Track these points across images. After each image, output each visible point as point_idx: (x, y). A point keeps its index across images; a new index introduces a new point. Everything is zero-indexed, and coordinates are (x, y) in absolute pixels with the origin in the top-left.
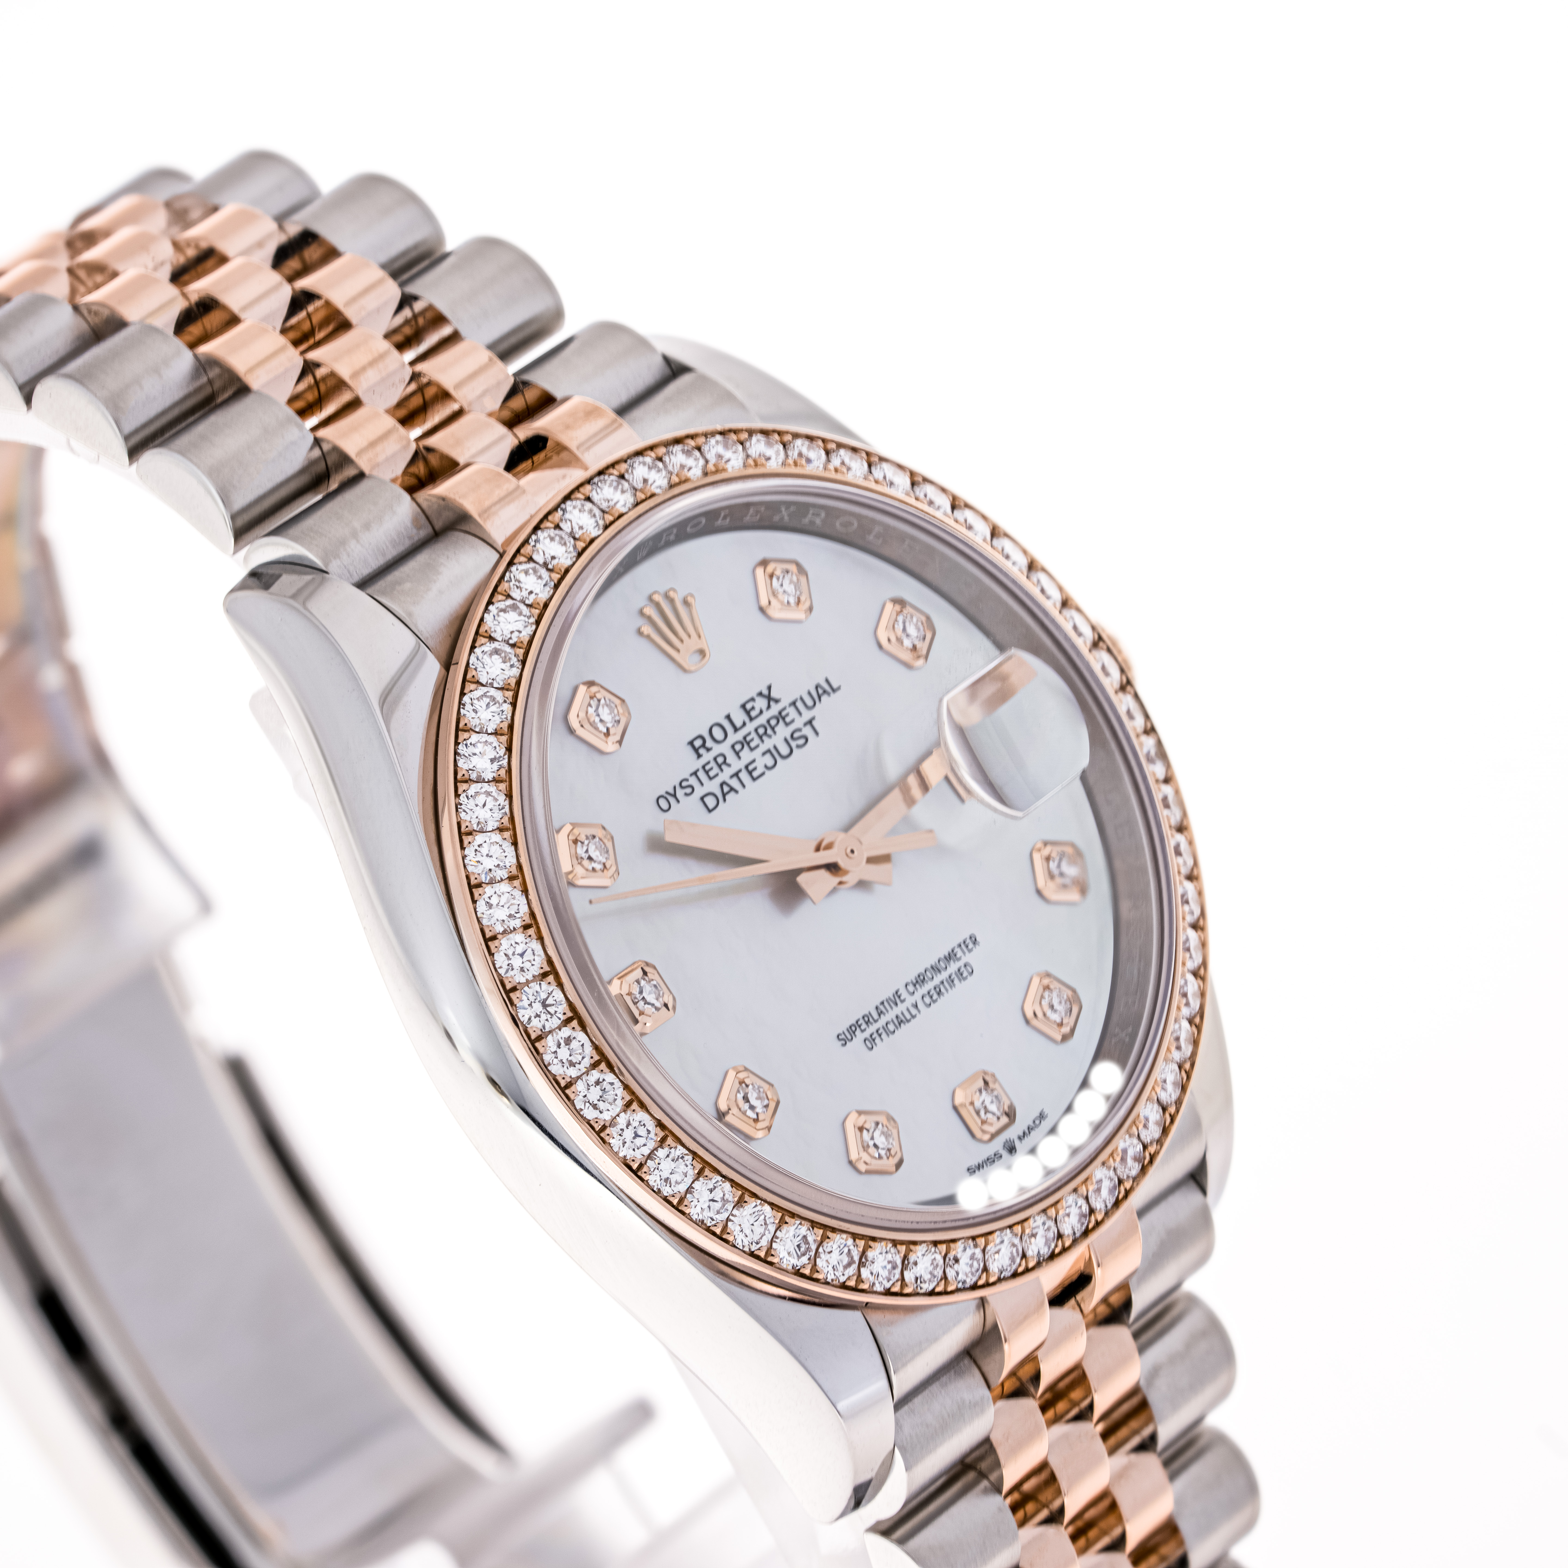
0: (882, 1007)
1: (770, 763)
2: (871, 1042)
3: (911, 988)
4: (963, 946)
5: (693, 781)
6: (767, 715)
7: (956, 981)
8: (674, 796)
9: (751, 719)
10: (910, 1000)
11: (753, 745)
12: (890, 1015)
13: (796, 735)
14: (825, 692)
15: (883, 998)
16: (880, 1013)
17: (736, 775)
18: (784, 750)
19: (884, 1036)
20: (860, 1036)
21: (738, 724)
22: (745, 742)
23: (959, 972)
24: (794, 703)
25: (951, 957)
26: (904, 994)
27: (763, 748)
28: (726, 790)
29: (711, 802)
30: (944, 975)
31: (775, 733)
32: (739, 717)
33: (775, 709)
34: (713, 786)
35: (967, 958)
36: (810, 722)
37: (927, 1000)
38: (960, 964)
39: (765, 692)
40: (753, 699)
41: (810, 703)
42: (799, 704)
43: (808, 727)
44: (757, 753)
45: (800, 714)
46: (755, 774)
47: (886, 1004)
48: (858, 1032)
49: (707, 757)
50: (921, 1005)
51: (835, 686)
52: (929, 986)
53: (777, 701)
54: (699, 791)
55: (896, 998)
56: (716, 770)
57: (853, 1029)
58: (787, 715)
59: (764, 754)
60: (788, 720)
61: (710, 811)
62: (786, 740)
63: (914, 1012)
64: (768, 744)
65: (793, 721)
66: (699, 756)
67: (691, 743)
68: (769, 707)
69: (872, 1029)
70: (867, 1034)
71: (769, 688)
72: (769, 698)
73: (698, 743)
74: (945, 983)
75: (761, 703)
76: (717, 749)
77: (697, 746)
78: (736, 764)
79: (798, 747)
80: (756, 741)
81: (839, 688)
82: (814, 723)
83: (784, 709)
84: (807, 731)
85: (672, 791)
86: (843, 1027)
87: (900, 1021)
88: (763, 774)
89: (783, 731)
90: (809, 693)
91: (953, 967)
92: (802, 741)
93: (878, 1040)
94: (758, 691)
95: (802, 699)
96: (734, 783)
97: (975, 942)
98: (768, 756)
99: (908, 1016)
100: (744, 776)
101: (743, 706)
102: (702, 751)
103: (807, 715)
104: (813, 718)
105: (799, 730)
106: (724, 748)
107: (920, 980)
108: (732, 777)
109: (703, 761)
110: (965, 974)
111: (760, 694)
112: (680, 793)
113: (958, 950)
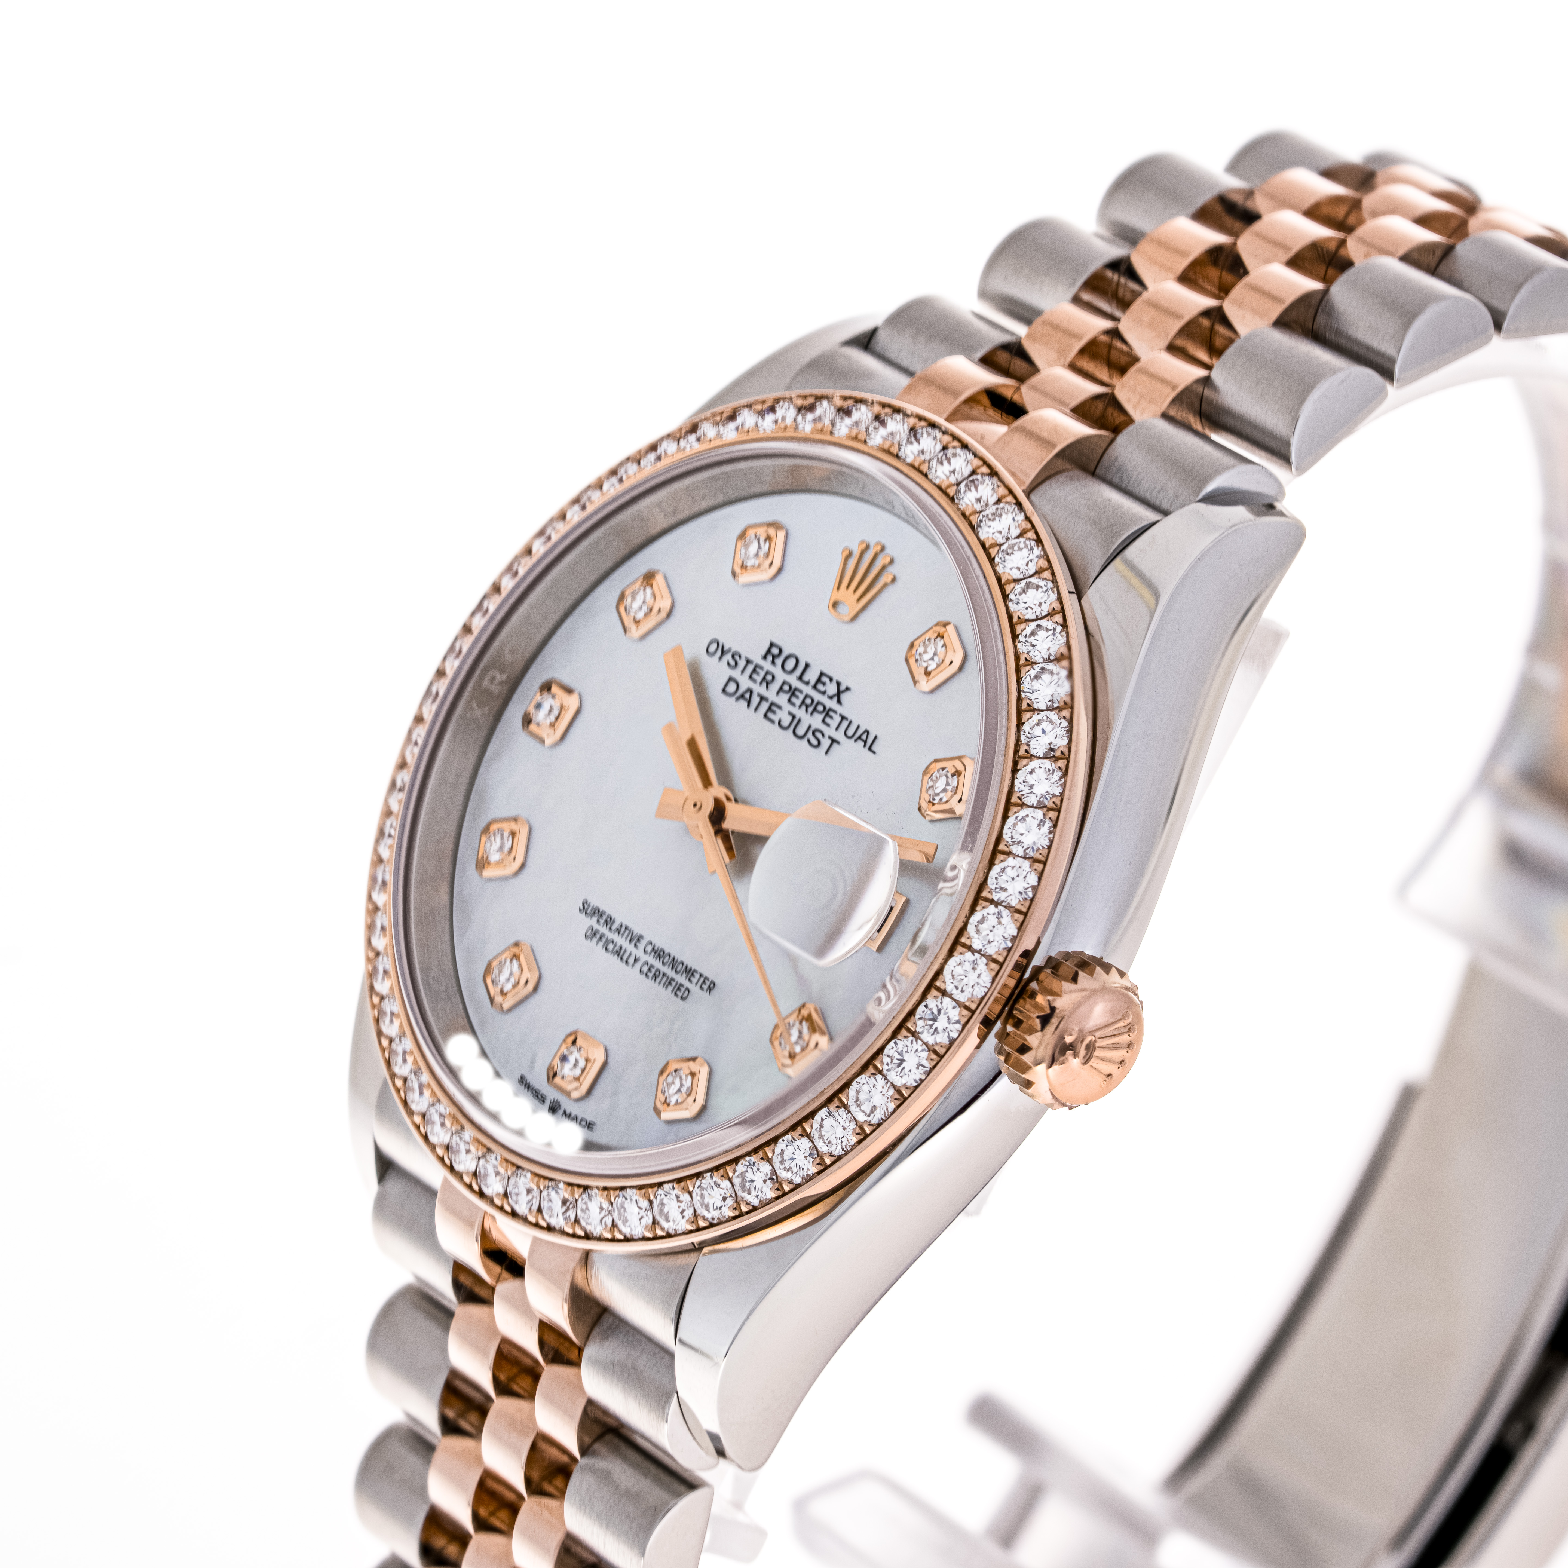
0: (623, 929)
1: (785, 723)
2: (592, 934)
3: (649, 948)
4: (702, 979)
5: (742, 663)
6: (824, 699)
7: (670, 988)
8: (723, 653)
9: (815, 687)
10: (639, 953)
11: (794, 700)
12: (621, 941)
13: (819, 735)
14: (865, 742)
15: (632, 926)
16: (618, 931)
17: (762, 698)
18: (801, 731)
19: (601, 944)
20: (593, 922)
21: (806, 678)
22: (793, 692)
23: (679, 987)
24: (843, 718)
25: (689, 972)
26: (641, 946)
27: (795, 710)
28: (746, 697)
29: (732, 688)
30: (671, 973)
31: (812, 714)
32: (812, 676)
33: (832, 704)
34: (745, 683)
35: (694, 988)
36: (833, 741)
37: (645, 969)
38: (687, 984)
39: (842, 688)
40: (831, 680)
41: (850, 733)
42: (845, 724)
43: (829, 742)
44: (787, 707)
45: (837, 729)
46: (770, 715)
47: (627, 932)
48: (595, 919)
49: (767, 665)
50: (638, 966)
51: (873, 748)
52: (658, 964)
53: (839, 702)
54: (736, 674)
55: (636, 939)
56: (759, 678)
57: (597, 913)
58: (831, 717)
59: (790, 713)
60: (828, 720)
61: (724, 690)
62: (810, 727)
63: (631, 960)
64: (800, 713)
65: (828, 725)
66: (765, 657)
67: (772, 645)
68: (831, 697)
69: (603, 930)
70: (596, 926)
71: (847, 689)
72: (839, 693)
73: (775, 651)
74: (665, 978)
75: (832, 689)
76: (777, 671)
77: (773, 652)
78: (771, 694)
79: (809, 741)
80: (798, 702)
81: (874, 752)
82: (835, 745)
83: (835, 712)
84: (826, 743)
85: (726, 648)
86: (595, 902)
87: (619, 953)
88: (772, 721)
89: (816, 721)
90: (858, 727)
91: (681, 979)
92: (815, 742)
93: (595, 940)
94: (840, 680)
95: (850, 723)
96: (755, 700)
97: (710, 989)
98: (790, 718)
99: (625, 958)
100: (765, 706)
101: (822, 674)
102: (770, 658)
103: (839, 736)
104: (838, 743)
105: (823, 735)
106: (781, 676)
107: (659, 954)
108: (759, 695)
109: (762, 663)
110: (680, 994)
111: (838, 684)
112: (728, 657)
113: (697, 976)
